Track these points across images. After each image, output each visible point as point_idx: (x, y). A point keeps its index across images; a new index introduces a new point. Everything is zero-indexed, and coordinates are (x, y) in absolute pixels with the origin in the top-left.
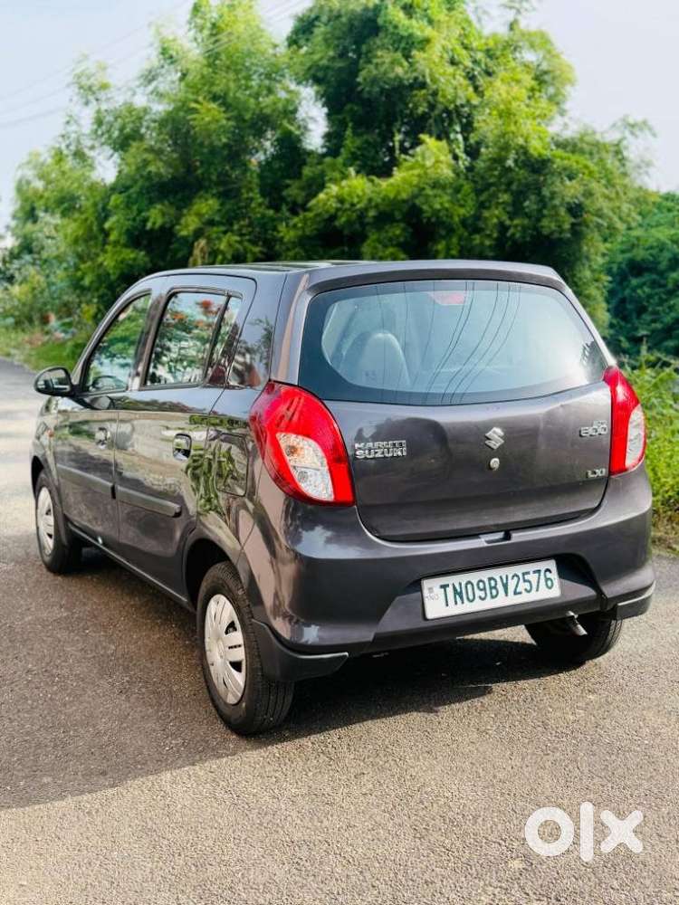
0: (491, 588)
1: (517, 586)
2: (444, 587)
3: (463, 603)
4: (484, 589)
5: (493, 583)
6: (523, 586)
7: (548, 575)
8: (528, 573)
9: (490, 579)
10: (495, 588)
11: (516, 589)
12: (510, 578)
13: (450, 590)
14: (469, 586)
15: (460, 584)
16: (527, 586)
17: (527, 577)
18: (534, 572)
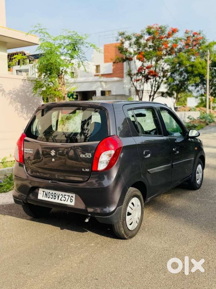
0: (54, 196)
1: (61, 198)
2: (44, 192)
3: (47, 197)
4: (53, 196)
5: (55, 195)
6: (63, 199)
7: (72, 198)
8: (66, 195)
9: (55, 193)
10: (56, 196)
11: (61, 199)
12: (60, 195)
13: (45, 193)
14: (49, 194)
15: (47, 192)
16: (64, 199)
17: (65, 196)
18: (68, 196)
